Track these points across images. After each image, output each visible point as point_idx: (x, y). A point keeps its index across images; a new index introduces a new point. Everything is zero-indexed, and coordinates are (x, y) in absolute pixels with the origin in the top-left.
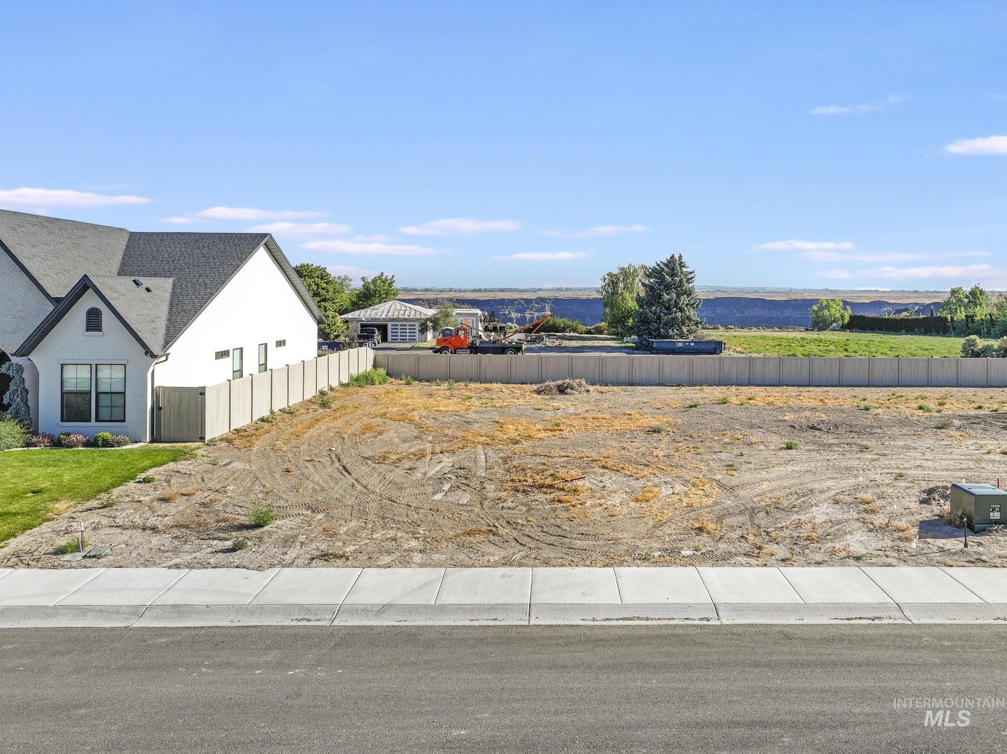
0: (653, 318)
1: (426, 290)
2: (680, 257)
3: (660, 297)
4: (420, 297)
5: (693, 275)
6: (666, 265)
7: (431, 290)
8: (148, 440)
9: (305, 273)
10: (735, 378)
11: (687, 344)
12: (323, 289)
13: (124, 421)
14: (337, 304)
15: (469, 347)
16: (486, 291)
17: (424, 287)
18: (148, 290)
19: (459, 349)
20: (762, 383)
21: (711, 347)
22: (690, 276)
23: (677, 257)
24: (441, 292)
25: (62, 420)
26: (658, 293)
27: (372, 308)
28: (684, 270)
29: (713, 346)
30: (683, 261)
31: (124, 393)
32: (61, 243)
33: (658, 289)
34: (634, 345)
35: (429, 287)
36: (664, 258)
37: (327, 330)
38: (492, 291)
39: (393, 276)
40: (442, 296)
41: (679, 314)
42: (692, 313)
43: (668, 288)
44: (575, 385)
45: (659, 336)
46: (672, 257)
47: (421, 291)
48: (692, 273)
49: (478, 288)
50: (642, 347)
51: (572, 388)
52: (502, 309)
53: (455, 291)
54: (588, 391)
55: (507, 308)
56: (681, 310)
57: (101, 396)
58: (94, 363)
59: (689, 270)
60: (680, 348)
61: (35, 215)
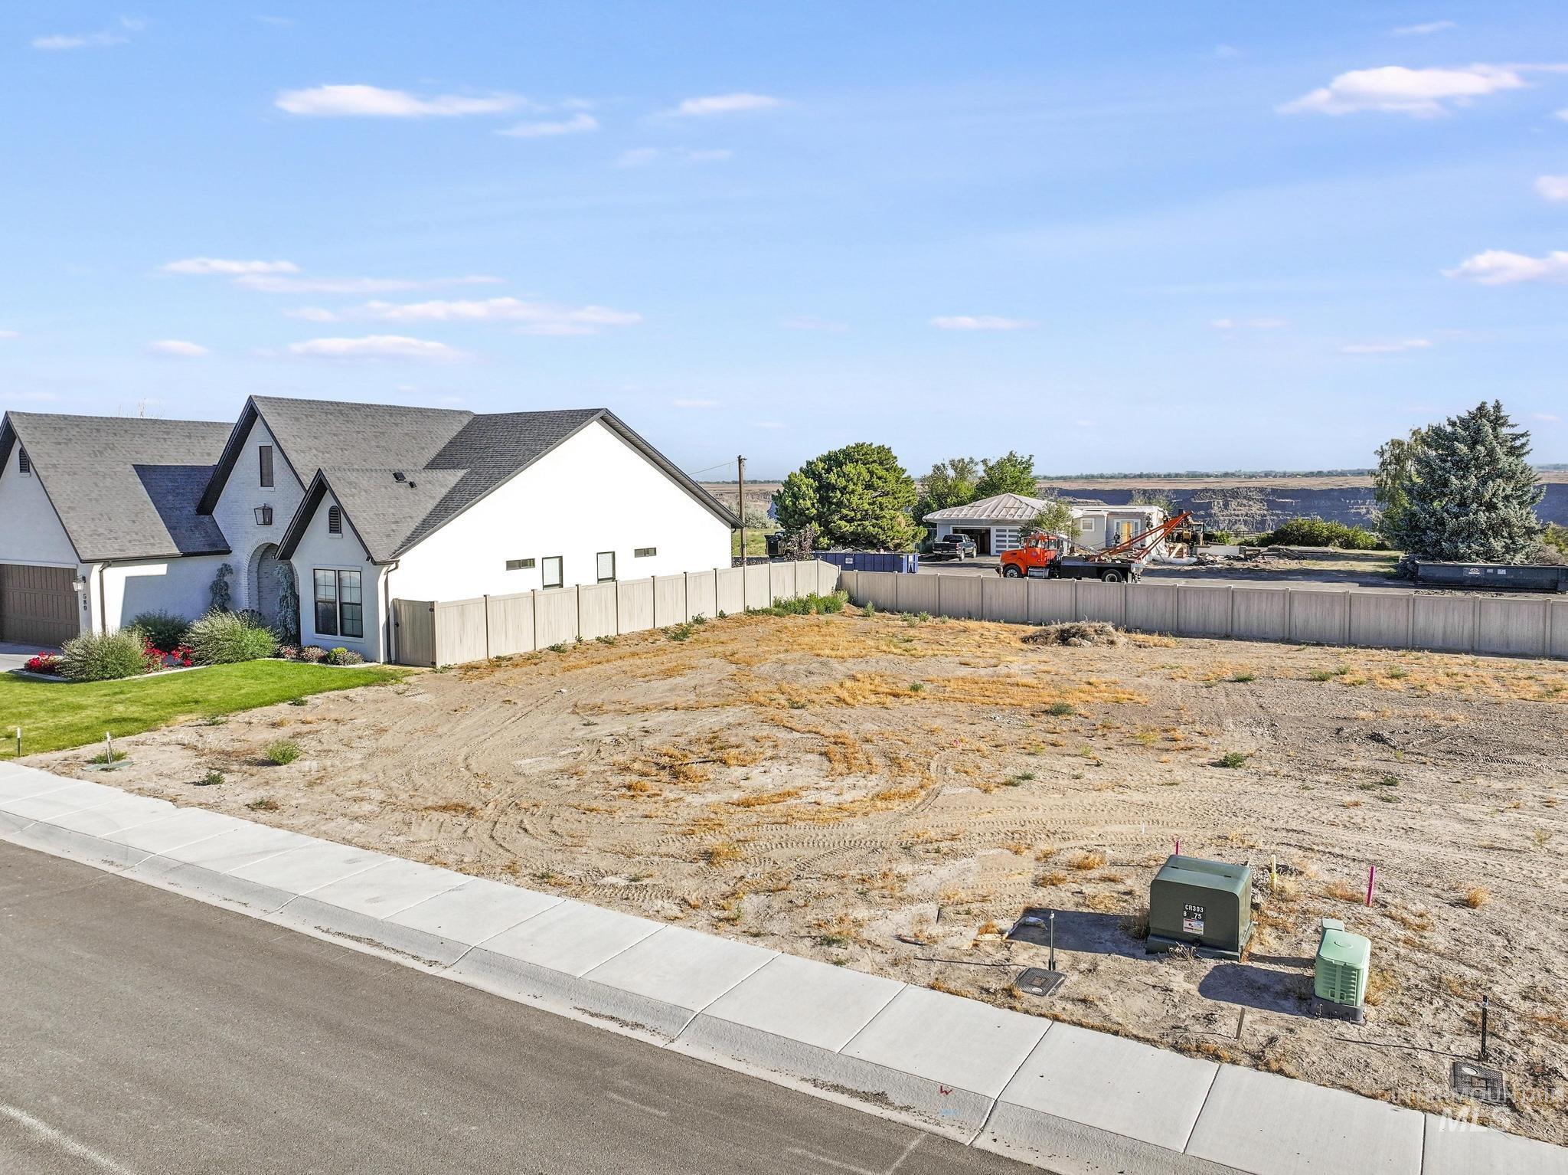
0: (1429, 522)
1: (1226, 475)
2: (1497, 407)
3: (1446, 483)
4: (1211, 486)
5: (1523, 440)
6: (1465, 424)
7: (1233, 475)
8: (382, 661)
9: (856, 456)
10: (1441, 636)
11: (1489, 571)
12: (880, 478)
13: (362, 637)
14: (900, 500)
15: (1048, 566)
16: (1330, 474)
17: (1223, 470)
18: (412, 485)
19: (1033, 567)
20: (1504, 650)
21: (1546, 579)
22: (1518, 443)
23: (1490, 407)
24: (1251, 477)
25: (317, 631)
26: (1440, 476)
27: (971, 505)
28: (1504, 431)
29: (1553, 576)
30: (1502, 414)
31: (361, 604)
32: (358, 432)
33: (1441, 469)
34: (1393, 570)
35: (1230, 471)
36: (1464, 408)
37: (881, 537)
38: (1343, 474)
39: (1031, 456)
40: (1250, 485)
41: (1482, 517)
42: (1512, 512)
43: (1462, 466)
44: (1091, 631)
45: (1441, 555)
46: (1481, 408)
47: (1216, 476)
48: (1522, 435)
49: (1315, 470)
50: (1405, 575)
51: (1083, 637)
52: (1354, 504)
53: (1275, 476)
54: (1112, 643)
55: (1364, 504)
56: (1491, 507)
57: (345, 606)
58: (337, 568)
59: (1517, 431)
60: (1473, 578)
61: (336, 403)
